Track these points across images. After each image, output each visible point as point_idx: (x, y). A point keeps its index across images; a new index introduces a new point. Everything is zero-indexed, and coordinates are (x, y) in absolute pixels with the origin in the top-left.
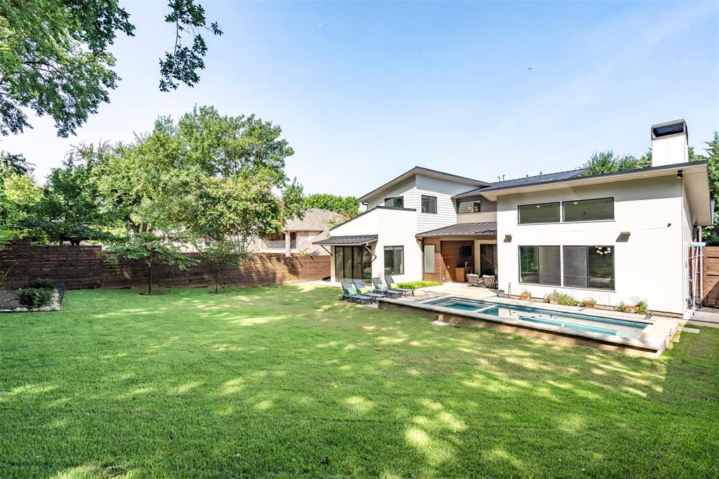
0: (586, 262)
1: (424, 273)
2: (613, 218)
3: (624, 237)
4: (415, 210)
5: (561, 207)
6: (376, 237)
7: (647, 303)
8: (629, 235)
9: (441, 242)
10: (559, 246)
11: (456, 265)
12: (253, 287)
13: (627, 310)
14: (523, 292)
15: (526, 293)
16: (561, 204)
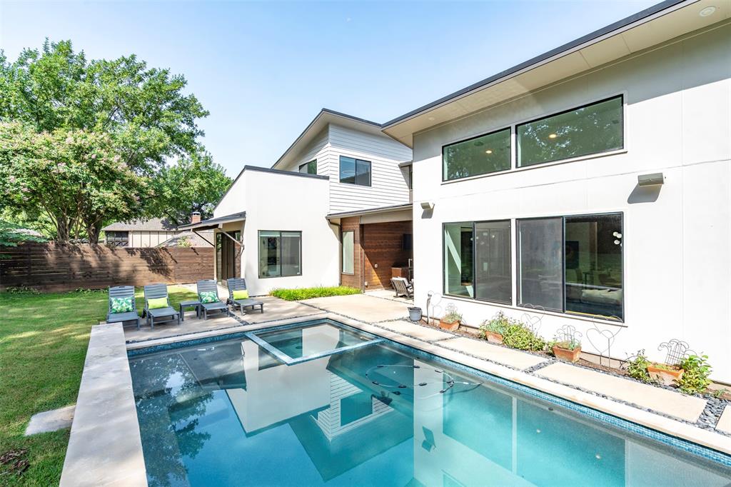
0: (560, 253)
1: (341, 275)
2: (622, 146)
3: (648, 189)
4: (327, 178)
5: (513, 136)
6: (243, 215)
7: (708, 362)
8: (661, 182)
9: (362, 226)
10: (509, 220)
11: (392, 263)
12: (74, 291)
13: (653, 376)
14: (448, 313)
15: (453, 315)
16: (513, 130)
